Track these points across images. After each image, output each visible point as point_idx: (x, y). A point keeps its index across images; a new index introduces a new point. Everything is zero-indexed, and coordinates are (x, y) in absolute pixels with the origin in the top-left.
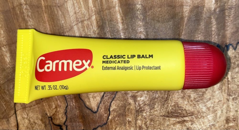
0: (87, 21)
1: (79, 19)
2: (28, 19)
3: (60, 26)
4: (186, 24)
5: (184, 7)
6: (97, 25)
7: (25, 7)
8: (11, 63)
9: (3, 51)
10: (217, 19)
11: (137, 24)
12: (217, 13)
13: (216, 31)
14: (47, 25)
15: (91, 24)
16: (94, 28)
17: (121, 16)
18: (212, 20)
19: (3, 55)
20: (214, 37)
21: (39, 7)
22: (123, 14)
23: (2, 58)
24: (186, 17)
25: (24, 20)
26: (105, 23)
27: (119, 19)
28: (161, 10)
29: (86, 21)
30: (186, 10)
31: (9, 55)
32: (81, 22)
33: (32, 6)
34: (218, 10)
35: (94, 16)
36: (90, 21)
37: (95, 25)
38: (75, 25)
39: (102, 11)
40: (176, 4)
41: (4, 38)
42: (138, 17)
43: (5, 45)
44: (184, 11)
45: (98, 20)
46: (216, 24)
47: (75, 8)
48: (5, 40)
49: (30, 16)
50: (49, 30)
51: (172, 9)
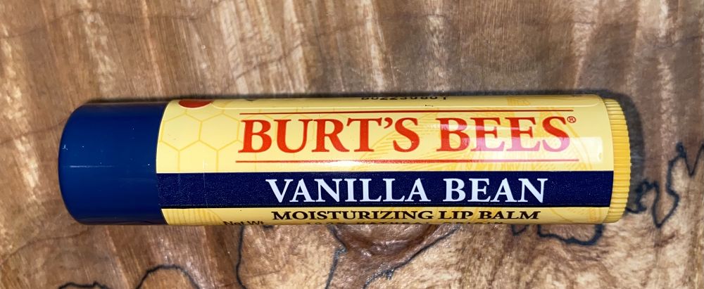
0: (277, 65)
1: (252, 57)
2: (98, 56)
3: (194, 76)
4: (580, 79)
5: (576, 26)
6: (306, 78)
7: (90, 19)
8: (41, 190)
9: (18, 152)
10: (675, 66)
11: (429, 73)
12: (676, 45)
13: (672, 100)
14: (156, 74)
15: (290, 75)
16: (298, 86)
17: (381, 50)
18: (660, 67)
19: (19, 164)
20: (668, 118)
21: (132, 18)
22: (388, 44)
23: (15, 174)
24: (580, 56)
25: (86, 57)
26: (333, 71)
27: (374, 58)
28: (505, 34)
29: (275, 63)
30: (582, 34)
31: (36, 165)
32: (258, 68)
33: (110, 16)
34: (676, 38)
35: (300, 48)
36: (286, 65)
37: (302, 77)
38: (240, 76)
39: (324, 34)
40: (549, 16)
41: (24, 112)
42: (432, 54)
43: (26, 135)
44: (575, 39)
45: (311, 62)
46: (671, 80)
47: (241, 25)
48: (25, 120)
49: (106, 48)
50: (160, 88)
51: (538, 30)
